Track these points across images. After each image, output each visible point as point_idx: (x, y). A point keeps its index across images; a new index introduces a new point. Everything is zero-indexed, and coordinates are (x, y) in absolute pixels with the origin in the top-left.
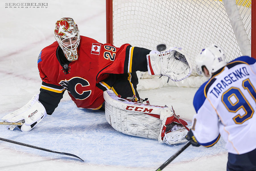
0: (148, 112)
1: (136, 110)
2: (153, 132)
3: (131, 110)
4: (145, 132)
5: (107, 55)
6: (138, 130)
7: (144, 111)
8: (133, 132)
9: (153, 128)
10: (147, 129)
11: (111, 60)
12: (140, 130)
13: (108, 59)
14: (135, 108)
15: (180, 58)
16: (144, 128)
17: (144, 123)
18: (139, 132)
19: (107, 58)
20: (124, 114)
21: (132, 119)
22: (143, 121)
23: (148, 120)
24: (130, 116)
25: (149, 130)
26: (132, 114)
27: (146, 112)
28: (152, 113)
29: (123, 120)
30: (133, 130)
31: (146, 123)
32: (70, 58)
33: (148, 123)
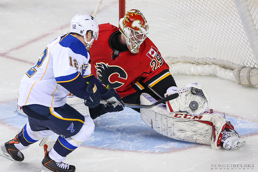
0: (198, 119)
1: (185, 117)
2: (201, 137)
3: (180, 117)
4: (193, 137)
5: (154, 64)
6: (186, 136)
7: (194, 118)
8: (180, 137)
9: (202, 134)
10: (196, 135)
11: (153, 69)
12: (188, 136)
13: (152, 67)
14: (184, 115)
15: (197, 93)
16: (192, 134)
17: (192, 129)
18: (187, 137)
19: (152, 65)
20: (171, 121)
21: (180, 126)
22: (191, 127)
23: (197, 126)
24: (178, 123)
25: (197, 135)
26: (180, 120)
27: (196, 119)
28: (201, 119)
29: (169, 126)
30: (181, 136)
31: (194, 129)
32: (134, 51)
33: (197, 129)
